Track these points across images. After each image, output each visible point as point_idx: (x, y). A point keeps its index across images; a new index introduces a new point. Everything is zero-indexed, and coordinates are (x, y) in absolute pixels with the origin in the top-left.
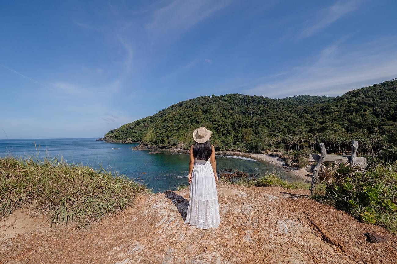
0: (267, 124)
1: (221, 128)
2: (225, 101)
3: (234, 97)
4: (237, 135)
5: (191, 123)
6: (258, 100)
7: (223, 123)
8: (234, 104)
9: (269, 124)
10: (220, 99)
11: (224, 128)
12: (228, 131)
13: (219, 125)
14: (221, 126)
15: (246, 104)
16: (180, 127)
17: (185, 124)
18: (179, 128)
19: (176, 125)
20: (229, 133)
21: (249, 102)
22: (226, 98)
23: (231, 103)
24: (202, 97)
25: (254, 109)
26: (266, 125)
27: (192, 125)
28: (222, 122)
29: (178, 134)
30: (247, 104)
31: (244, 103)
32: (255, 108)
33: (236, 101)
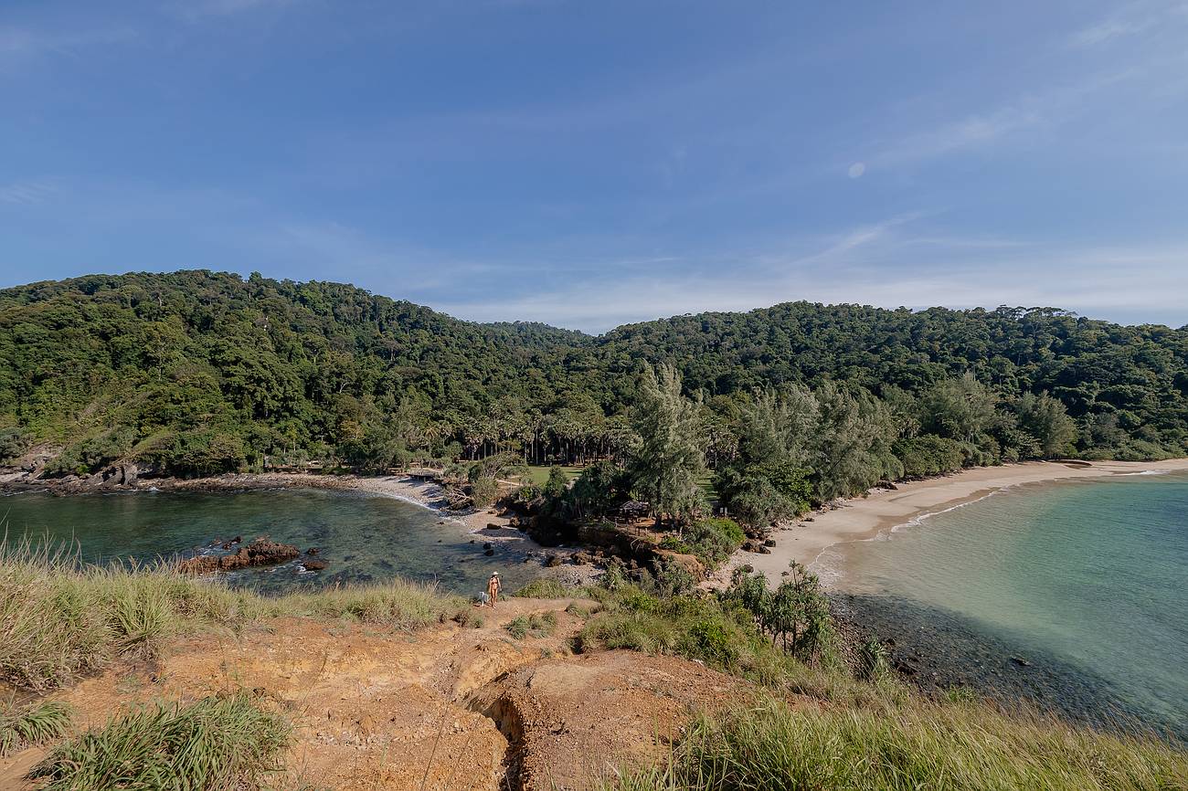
0: (430, 388)
1: (255, 391)
2: (303, 300)
3: (337, 294)
4: (324, 418)
5: (113, 361)
6: (414, 316)
7: (268, 373)
8: (337, 316)
9: (437, 387)
10: (281, 292)
11: (268, 389)
12: (285, 399)
13: (251, 377)
14: (259, 381)
15: (376, 322)
16: (45, 376)
17: (75, 365)
18: (38, 380)
19: (19, 363)
20: (291, 411)
21: (387, 318)
22: (307, 293)
23: (325, 314)
24: (206, 273)
25: (400, 342)
26: (427, 391)
27: (113, 372)
28: (265, 367)
29: (25, 407)
30: (381, 324)
31: (372, 318)
32: (406, 337)
33: (344, 308)
